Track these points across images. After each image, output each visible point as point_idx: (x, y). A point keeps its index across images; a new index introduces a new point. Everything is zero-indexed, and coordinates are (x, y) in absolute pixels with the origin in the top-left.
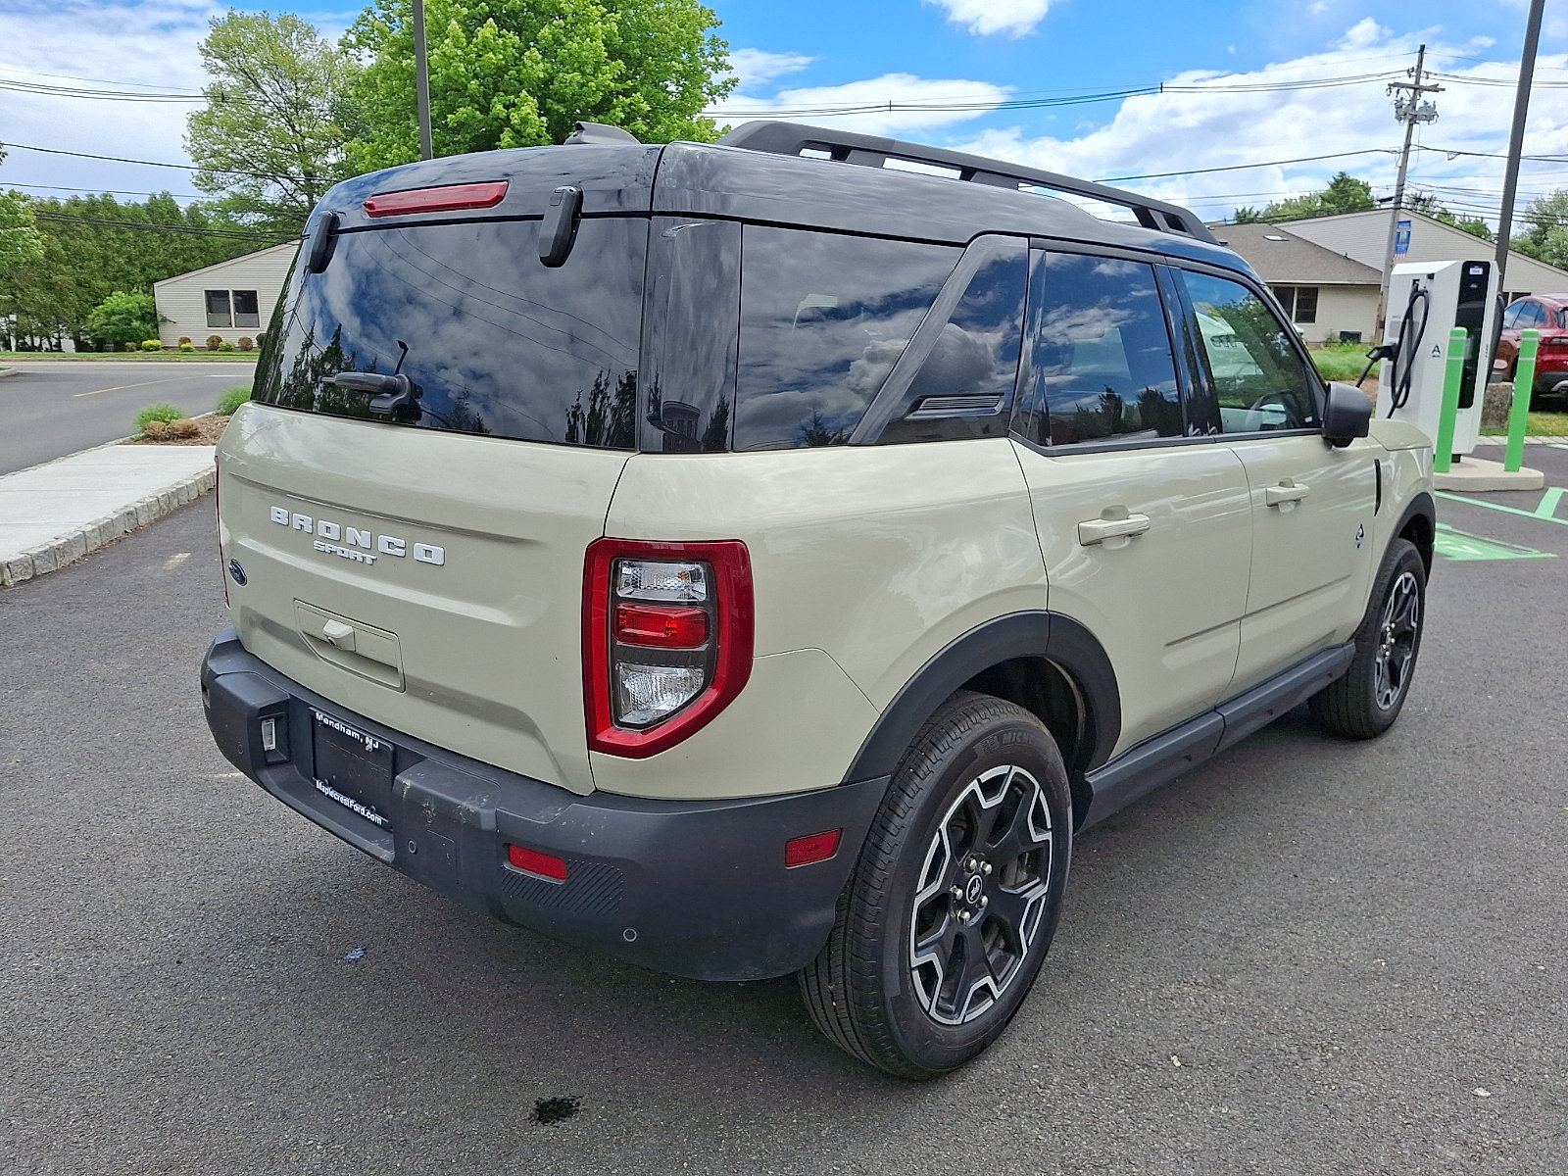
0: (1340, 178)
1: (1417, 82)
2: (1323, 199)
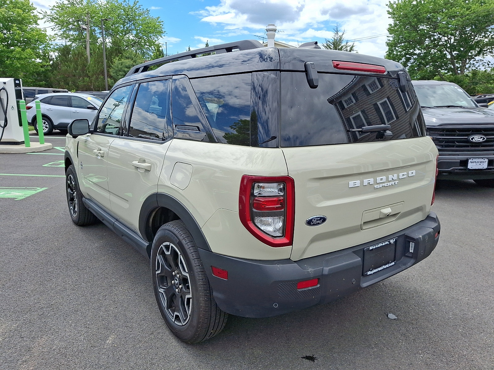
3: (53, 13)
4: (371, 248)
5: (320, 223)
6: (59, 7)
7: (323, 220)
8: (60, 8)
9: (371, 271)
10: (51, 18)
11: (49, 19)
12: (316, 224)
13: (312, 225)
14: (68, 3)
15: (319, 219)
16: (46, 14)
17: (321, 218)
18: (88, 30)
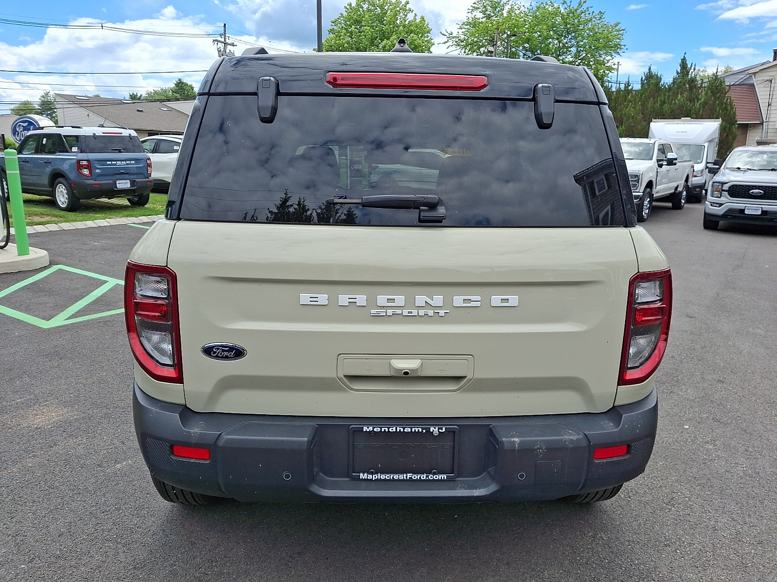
0: (179, 82)
1: (225, 41)
2: (173, 92)
3: (460, 33)
4: (365, 429)
5: (231, 357)
6: (469, 24)
7: (239, 353)
8: (472, 26)
9: (372, 473)
10: (457, 40)
11: (454, 43)
12: (222, 357)
13: (215, 356)
14: (483, 15)
15: (228, 349)
16: (451, 36)
17: (231, 349)
18: (495, 53)
